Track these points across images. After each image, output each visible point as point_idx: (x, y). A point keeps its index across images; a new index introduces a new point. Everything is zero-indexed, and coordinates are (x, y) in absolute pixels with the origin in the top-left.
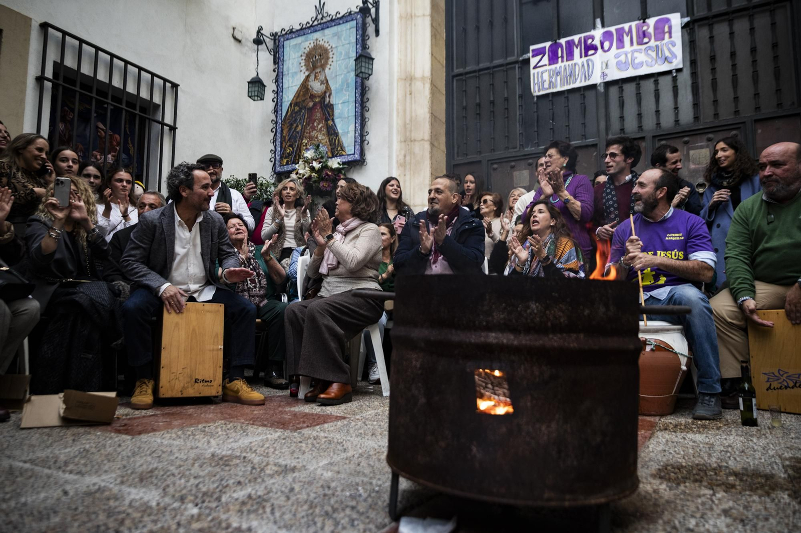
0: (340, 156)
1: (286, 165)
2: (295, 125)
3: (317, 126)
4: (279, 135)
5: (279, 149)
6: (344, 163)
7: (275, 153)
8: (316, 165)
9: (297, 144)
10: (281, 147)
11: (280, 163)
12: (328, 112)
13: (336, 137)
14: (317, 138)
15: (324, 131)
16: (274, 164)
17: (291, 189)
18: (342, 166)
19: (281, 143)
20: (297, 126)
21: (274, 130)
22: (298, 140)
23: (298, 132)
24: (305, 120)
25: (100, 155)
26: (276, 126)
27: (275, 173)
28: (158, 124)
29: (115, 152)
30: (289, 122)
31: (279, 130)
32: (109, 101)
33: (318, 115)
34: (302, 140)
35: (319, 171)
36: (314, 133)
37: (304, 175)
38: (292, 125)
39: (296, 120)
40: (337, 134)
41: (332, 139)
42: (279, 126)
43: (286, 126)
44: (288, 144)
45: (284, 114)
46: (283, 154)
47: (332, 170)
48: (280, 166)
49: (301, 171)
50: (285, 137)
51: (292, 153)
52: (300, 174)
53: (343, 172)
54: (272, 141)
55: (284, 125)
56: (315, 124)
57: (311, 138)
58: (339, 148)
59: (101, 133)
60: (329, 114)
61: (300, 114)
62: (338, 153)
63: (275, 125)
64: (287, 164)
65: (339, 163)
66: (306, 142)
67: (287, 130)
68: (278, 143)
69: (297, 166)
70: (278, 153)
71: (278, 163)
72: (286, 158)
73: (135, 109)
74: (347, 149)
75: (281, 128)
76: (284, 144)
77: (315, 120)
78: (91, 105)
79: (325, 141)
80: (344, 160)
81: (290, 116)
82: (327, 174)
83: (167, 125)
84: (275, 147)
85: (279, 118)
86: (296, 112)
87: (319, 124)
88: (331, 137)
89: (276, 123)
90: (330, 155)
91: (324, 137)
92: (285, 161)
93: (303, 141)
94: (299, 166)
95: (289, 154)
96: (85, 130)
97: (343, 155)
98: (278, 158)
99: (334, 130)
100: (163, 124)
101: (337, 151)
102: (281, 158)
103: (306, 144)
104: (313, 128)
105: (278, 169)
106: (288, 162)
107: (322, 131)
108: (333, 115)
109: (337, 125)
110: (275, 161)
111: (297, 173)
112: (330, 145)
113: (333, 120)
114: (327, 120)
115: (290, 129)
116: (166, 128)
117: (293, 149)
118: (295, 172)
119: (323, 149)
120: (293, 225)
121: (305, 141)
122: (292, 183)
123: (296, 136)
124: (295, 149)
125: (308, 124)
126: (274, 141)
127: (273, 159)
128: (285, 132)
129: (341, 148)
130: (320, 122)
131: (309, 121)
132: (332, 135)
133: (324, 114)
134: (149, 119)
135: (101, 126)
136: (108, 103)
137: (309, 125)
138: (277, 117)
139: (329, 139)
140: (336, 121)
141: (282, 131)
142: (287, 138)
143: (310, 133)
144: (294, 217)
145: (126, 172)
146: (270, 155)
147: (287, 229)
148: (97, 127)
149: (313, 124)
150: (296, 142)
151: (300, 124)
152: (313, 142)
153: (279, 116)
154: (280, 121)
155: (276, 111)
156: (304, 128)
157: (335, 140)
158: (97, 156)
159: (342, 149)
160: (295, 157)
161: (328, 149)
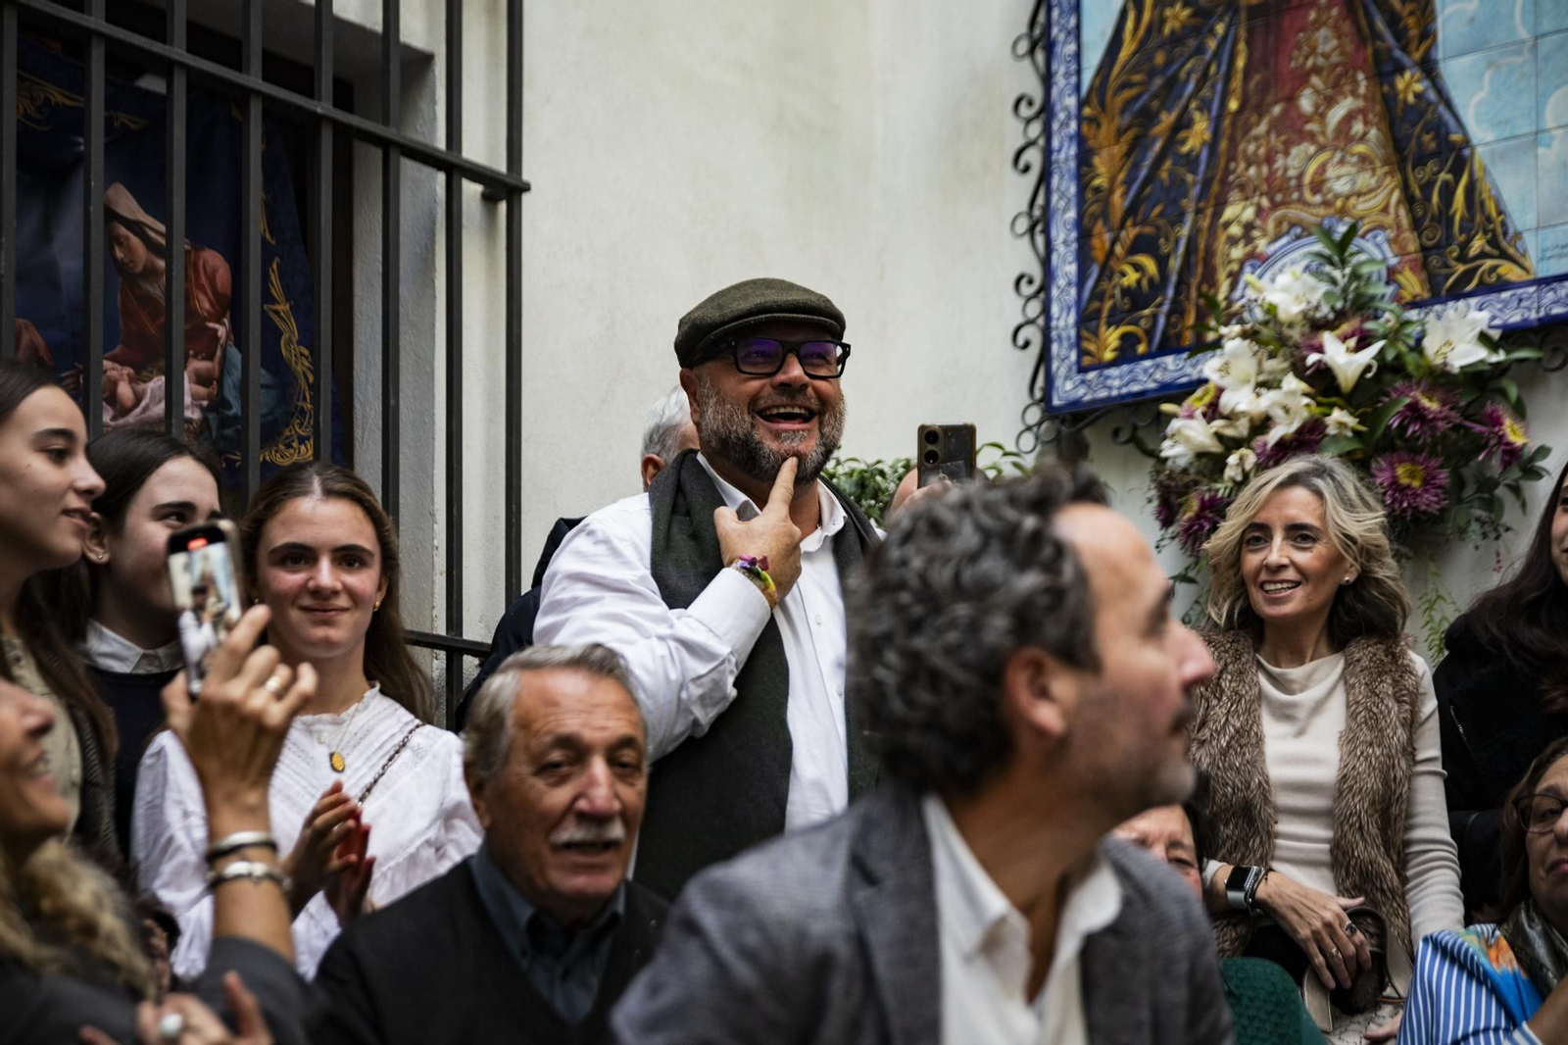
0: (1484, 289)
1: (1114, 363)
2: (1167, 119)
3: (1321, 116)
4: (1065, 186)
5: (1072, 269)
6: (1511, 336)
7: (1045, 288)
8: (1345, 359)
9: (1185, 231)
10: (1083, 258)
11: (1082, 353)
12: (1394, 20)
13: (1457, 170)
14: (1317, 186)
15: (1371, 138)
16: (1044, 357)
17: (1299, 534)
18: (1500, 356)
19: (1084, 235)
20: (1184, 123)
21: (1033, 157)
22: (1189, 204)
23: (1190, 162)
24: (1237, 83)
25: (132, 380)
26: (1047, 132)
27: (1050, 412)
28: (426, 171)
29: (210, 357)
30: (1128, 103)
31: (1066, 154)
32: (178, 51)
33: (1326, 41)
34: (1221, 204)
35: (1366, 395)
36: (1298, 160)
37: (1262, 424)
38: (1148, 117)
39: (1172, 86)
40: (1456, 155)
41: (1426, 188)
42: (1065, 127)
43: (1106, 130)
44: (1130, 233)
45: (1092, 59)
46: (1098, 295)
47: (1440, 379)
48: (1082, 370)
49: (1242, 400)
50: (1104, 196)
51: (1157, 287)
52: (1231, 417)
53: (1513, 392)
54: (1023, 224)
55: (1093, 121)
56: (1306, 103)
57: (1278, 191)
58: (1478, 244)
59: (130, 250)
60: (1400, 34)
61: (1200, 50)
62: (1467, 276)
63: (1035, 129)
64: (1126, 354)
65: (1483, 338)
66: (1249, 214)
67: (1119, 150)
68: (1063, 233)
69: (1209, 367)
70: (1064, 293)
71: (1064, 356)
72: (1114, 320)
73: (310, 90)
74: (1531, 245)
75: (1080, 139)
76: (1102, 239)
77: (1302, 78)
78: (79, 84)
79: (1378, 200)
80: (1516, 318)
81: (1131, 68)
82: (1415, 411)
83: (477, 174)
84: (1046, 263)
85: (1060, 81)
86: (1176, 39)
87: (1330, 102)
88: (1417, 177)
89: (1047, 111)
90: (1412, 284)
91: (1365, 180)
92: (1112, 337)
93: (1229, 213)
94: (1225, 369)
95: (1137, 298)
96: (45, 235)
97: (1503, 285)
98: (1065, 321)
99: (1439, 129)
100: (455, 169)
101: (1462, 258)
102: (1087, 321)
103: (1249, 227)
104: (1293, 129)
105: (1068, 389)
106: (1128, 343)
107: (1351, 140)
108: (1428, 34)
109: (1457, 97)
110: (1047, 342)
111: (1213, 412)
112: (1416, 225)
113: (1429, 68)
114: (1384, 70)
115: (1138, 145)
116: (471, 190)
117: (1162, 262)
118: (1197, 402)
119: (1374, 252)
120: (1327, 772)
121: (1240, 212)
122: (1299, 494)
123: (1181, 188)
124: (1175, 264)
125: (1253, 106)
126: (1040, 223)
127: (1032, 333)
128: (1102, 164)
129: (1493, 242)
130: (1336, 86)
131: (1264, 89)
132: (1420, 161)
133: (1365, 36)
134: (386, 145)
135: (127, 204)
136: (165, 67)
137: (1261, 110)
138: (1047, 79)
139: (1405, 187)
140: (1455, 71)
141: (1084, 158)
142: (1119, 202)
143: (1269, 159)
144: (1333, 719)
145: (329, 493)
146: (1013, 309)
147: (1283, 799)
148: (111, 216)
149: (1291, 99)
150: (1180, 218)
151: (1205, 106)
152: (1294, 212)
153: (1060, 69)
154: (1071, 102)
155: (1040, 41)
156: (1228, 134)
157: (1448, 192)
158: (114, 384)
159: (1501, 246)
160: (1177, 310)
161: (1402, 253)
